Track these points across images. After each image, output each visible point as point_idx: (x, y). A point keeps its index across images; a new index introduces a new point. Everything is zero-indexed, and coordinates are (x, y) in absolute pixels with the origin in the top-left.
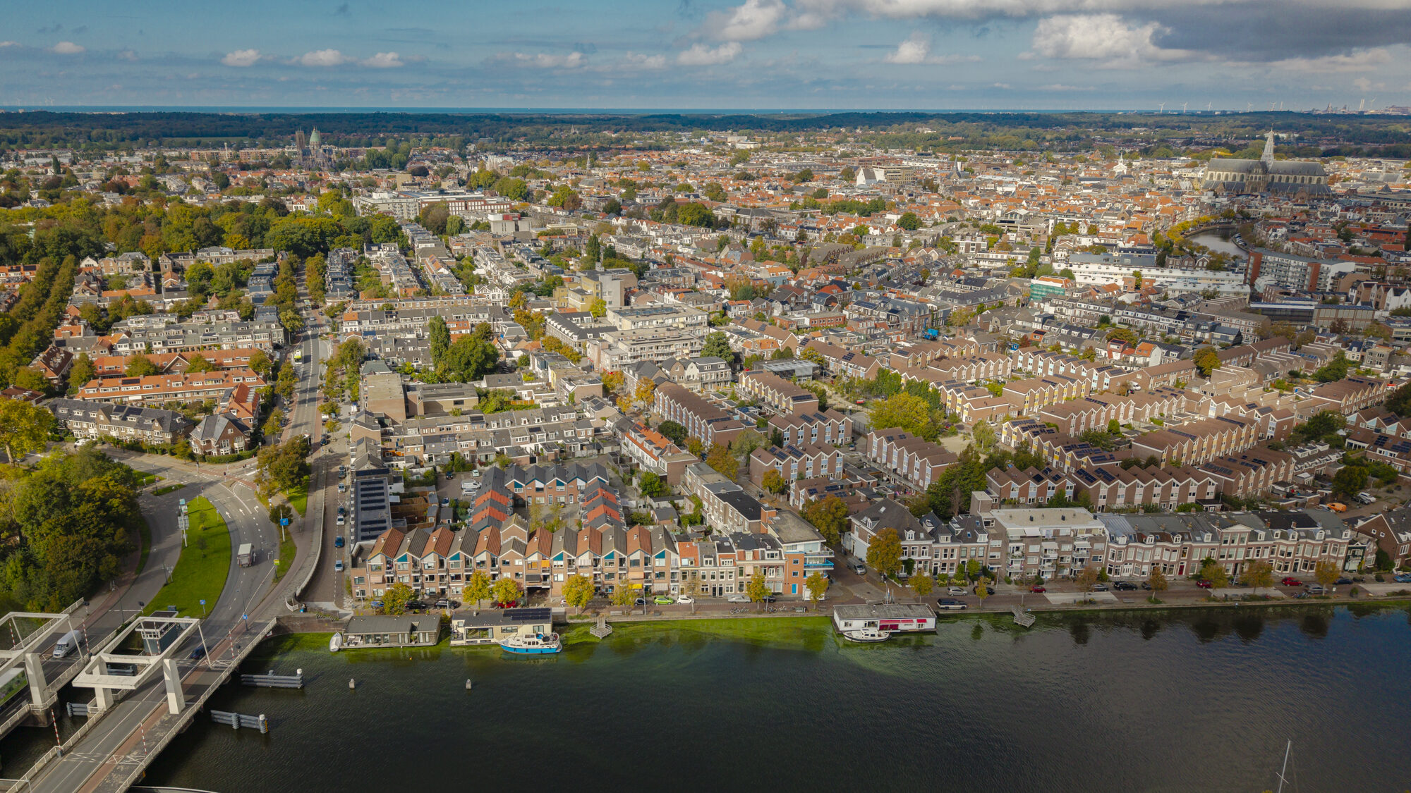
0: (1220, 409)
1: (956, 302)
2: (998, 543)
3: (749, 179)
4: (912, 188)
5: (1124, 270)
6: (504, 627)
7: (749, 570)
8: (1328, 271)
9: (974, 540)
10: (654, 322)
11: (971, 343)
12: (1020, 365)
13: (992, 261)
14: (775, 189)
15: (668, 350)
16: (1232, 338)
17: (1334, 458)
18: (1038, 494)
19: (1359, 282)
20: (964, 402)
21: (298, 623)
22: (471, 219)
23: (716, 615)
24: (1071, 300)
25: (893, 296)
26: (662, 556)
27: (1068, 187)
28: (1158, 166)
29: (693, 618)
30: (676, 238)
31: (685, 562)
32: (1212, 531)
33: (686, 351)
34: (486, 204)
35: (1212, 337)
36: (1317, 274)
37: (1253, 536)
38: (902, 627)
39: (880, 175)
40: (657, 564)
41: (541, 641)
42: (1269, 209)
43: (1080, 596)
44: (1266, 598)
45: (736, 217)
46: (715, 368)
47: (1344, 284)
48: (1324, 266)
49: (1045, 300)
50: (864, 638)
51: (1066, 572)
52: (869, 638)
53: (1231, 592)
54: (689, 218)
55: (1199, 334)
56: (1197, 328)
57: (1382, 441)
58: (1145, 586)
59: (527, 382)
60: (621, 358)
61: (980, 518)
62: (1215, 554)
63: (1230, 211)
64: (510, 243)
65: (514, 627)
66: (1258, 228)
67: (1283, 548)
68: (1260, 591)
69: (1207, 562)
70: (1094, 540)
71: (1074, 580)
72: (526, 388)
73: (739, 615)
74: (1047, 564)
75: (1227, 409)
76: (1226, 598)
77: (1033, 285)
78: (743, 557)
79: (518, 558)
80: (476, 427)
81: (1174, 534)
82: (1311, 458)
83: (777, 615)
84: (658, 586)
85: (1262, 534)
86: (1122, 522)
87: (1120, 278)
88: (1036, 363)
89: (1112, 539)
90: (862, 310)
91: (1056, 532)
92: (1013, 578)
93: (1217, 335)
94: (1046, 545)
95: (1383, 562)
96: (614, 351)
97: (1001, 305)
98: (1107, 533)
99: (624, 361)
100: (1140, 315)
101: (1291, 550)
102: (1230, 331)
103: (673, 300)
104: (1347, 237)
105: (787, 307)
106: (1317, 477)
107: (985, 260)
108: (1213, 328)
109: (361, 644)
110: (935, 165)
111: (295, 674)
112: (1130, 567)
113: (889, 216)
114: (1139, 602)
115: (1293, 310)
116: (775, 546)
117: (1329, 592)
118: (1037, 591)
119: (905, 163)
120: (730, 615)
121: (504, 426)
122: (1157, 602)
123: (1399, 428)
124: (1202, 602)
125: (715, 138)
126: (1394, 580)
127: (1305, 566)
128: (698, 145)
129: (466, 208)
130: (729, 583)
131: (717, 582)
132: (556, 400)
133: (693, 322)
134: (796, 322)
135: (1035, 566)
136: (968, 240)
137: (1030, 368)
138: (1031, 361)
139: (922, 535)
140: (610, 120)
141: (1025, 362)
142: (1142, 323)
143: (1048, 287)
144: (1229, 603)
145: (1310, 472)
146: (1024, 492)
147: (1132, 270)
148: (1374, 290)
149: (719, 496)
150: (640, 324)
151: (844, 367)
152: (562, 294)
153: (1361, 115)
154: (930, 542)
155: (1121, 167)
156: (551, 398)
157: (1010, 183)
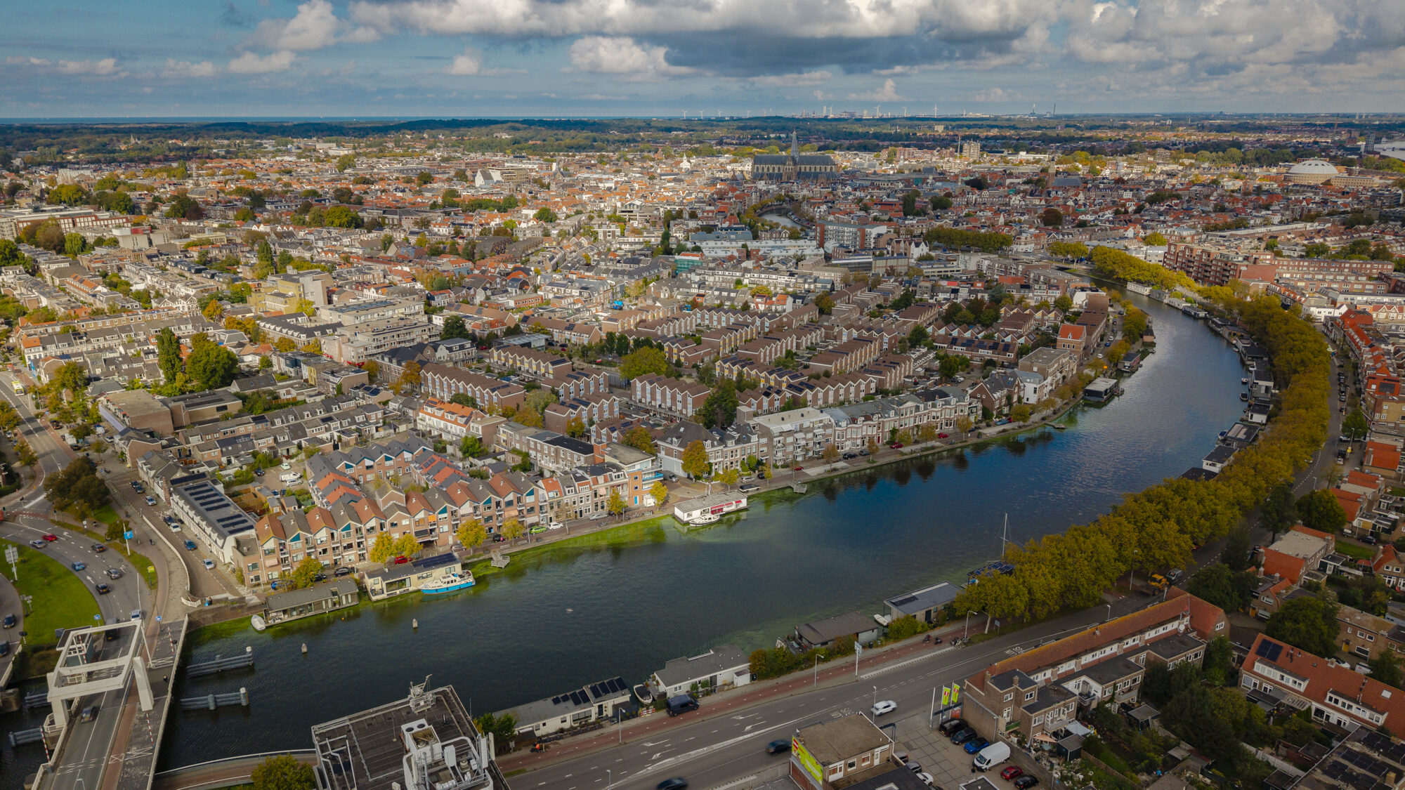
0: (850, 334)
1: (626, 277)
2: (764, 440)
3: (368, 183)
4: (529, 187)
5: (734, 244)
6: (420, 575)
7: (602, 491)
8: (871, 233)
9: (749, 440)
10: (376, 315)
11: (659, 308)
12: (699, 321)
13: (631, 244)
14: (403, 191)
15: (408, 337)
16: (829, 286)
17: (931, 356)
18: (769, 405)
19: (891, 240)
20: (680, 351)
21: (209, 616)
22: (91, 237)
23: (587, 531)
24: (710, 269)
25: (574, 277)
26: (531, 493)
27: (655, 181)
28: (710, 162)
29: (569, 537)
30: (335, 240)
31: (551, 494)
32: (893, 409)
33: (425, 337)
34: (97, 219)
35: (815, 287)
36: (864, 236)
37: (917, 408)
38: (726, 509)
39: (496, 175)
40: (528, 501)
41: (458, 579)
42: (805, 192)
43: (828, 467)
44: (933, 448)
45: (384, 218)
46: (462, 347)
47: (882, 242)
48: (868, 230)
49: (691, 271)
50: (704, 521)
51: (811, 454)
52: (708, 521)
53: (914, 447)
54: (337, 222)
55: (806, 286)
56: (805, 282)
57: (954, 341)
58: (862, 453)
59: (281, 381)
60: (366, 349)
61: (748, 425)
62: (897, 425)
63: (781, 195)
64: (156, 256)
65: (429, 572)
66: (805, 207)
67: (934, 414)
68: (930, 444)
69: (894, 432)
70: (825, 427)
71: (818, 458)
72: (282, 387)
73: (604, 528)
74: (799, 450)
75: (855, 334)
76: (912, 452)
77: (676, 261)
78: (596, 482)
79: (405, 518)
80: (260, 426)
81: (873, 415)
82: (919, 358)
83: (632, 521)
84: (530, 519)
85: (922, 406)
86: (839, 412)
87: (734, 250)
88: (711, 317)
89: (837, 424)
90: (555, 290)
91: (801, 425)
92: (779, 464)
93: (819, 285)
94: (797, 436)
95: (987, 414)
96: (355, 344)
97: (658, 277)
98: (833, 421)
99: (370, 352)
100: (763, 276)
101: (939, 414)
102: (827, 281)
103: (375, 295)
104: (866, 209)
105: (489, 293)
106: (927, 370)
107: (626, 243)
108: (815, 281)
109: (286, 618)
110: (535, 166)
111: (245, 652)
112: (849, 443)
113: (525, 212)
114: (863, 464)
115: (859, 263)
116: (619, 469)
117: (966, 436)
118: (798, 469)
119: (506, 164)
120: (597, 529)
121: (288, 421)
122: (873, 462)
123: (959, 332)
124: (899, 458)
125: (301, 145)
126: (996, 425)
127: (947, 425)
128: (288, 152)
129: (74, 224)
130: (588, 504)
131: (577, 507)
132: (320, 394)
133: (413, 311)
134: (503, 304)
135: (791, 453)
136: (604, 229)
137: (707, 322)
138: (707, 317)
139: (715, 443)
140: (170, 128)
141: (703, 318)
142: (765, 282)
143: (688, 261)
144: (914, 455)
145: (921, 366)
146: (760, 406)
147: (740, 244)
148: (902, 244)
149: (547, 442)
150: (363, 318)
151: (568, 337)
152: (259, 299)
153: (826, 119)
154: (721, 447)
155: (685, 165)
156: (313, 393)
157: (608, 179)
